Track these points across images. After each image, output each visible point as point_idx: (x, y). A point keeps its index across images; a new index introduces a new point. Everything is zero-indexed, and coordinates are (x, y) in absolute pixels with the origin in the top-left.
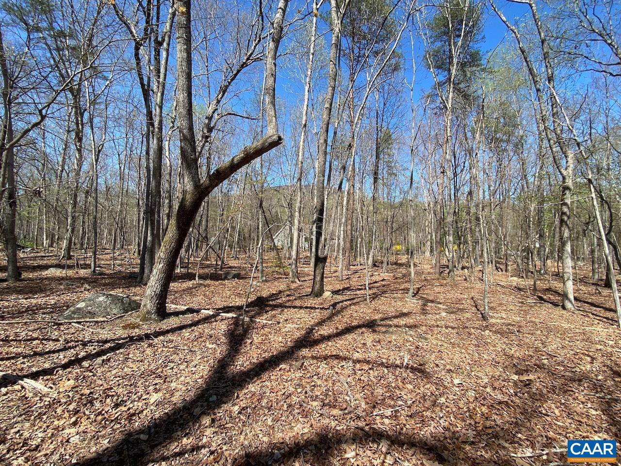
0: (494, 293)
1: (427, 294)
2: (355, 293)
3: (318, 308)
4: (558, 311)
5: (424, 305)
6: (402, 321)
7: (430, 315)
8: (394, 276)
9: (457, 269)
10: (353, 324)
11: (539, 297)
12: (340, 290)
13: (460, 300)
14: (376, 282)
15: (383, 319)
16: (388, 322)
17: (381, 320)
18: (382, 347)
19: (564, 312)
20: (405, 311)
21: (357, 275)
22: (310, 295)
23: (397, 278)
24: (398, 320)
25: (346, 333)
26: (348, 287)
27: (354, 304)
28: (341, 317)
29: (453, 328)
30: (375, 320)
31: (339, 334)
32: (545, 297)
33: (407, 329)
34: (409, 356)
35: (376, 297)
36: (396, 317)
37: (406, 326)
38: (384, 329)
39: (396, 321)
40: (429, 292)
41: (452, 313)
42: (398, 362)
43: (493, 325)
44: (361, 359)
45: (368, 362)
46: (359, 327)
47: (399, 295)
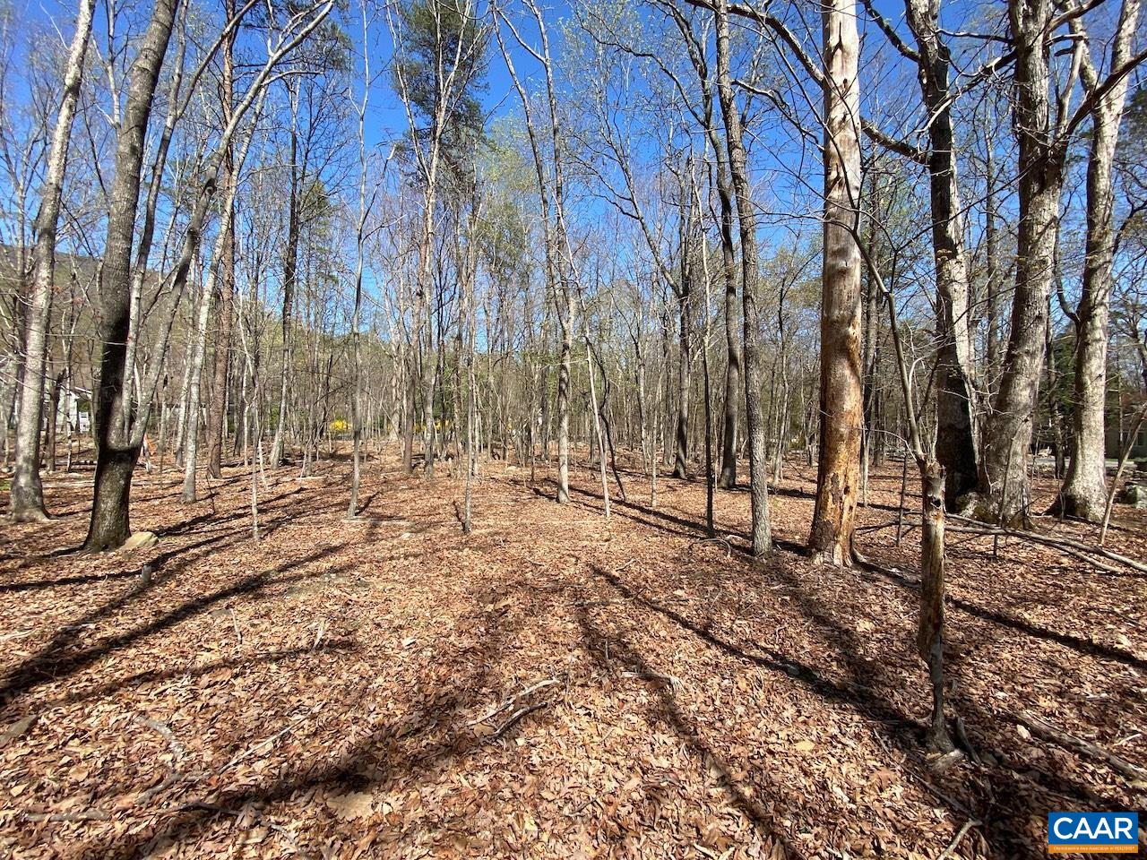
0: (483, 491)
1: (383, 506)
2: (225, 525)
3: (103, 578)
4: (554, 505)
5: (374, 526)
6: (324, 564)
7: (383, 542)
8: (325, 480)
9: (440, 460)
10: (207, 594)
11: (535, 490)
12: (184, 524)
13: (435, 509)
14: (282, 497)
15: (283, 569)
16: (296, 572)
17: (280, 571)
18: (273, 623)
19: (558, 506)
20: (335, 543)
21: (237, 487)
22: (82, 548)
23: (330, 484)
24: (318, 563)
25: (183, 619)
26: (209, 516)
27: (218, 550)
28: (174, 584)
29: (416, 556)
30: (267, 574)
31: (163, 624)
32: (542, 490)
33: (333, 576)
34: (328, 625)
35: (278, 526)
36: (315, 558)
37: (332, 570)
38: (282, 587)
39: (312, 566)
40: (390, 501)
41: (420, 531)
42: (303, 643)
43: (474, 540)
44: (215, 663)
45: (234, 663)
46: (224, 594)
47: (329, 516)
